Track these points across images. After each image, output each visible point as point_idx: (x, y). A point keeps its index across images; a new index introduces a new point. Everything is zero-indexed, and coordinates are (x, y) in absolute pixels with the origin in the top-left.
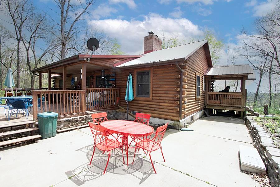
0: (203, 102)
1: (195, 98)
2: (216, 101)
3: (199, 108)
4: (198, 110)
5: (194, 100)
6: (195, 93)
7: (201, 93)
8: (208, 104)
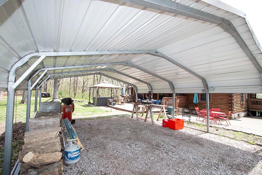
0: (246, 106)
1: (240, 103)
2: (258, 106)
3: (244, 110)
4: (243, 111)
5: (240, 104)
6: (240, 100)
7: (244, 100)
8: (251, 107)
